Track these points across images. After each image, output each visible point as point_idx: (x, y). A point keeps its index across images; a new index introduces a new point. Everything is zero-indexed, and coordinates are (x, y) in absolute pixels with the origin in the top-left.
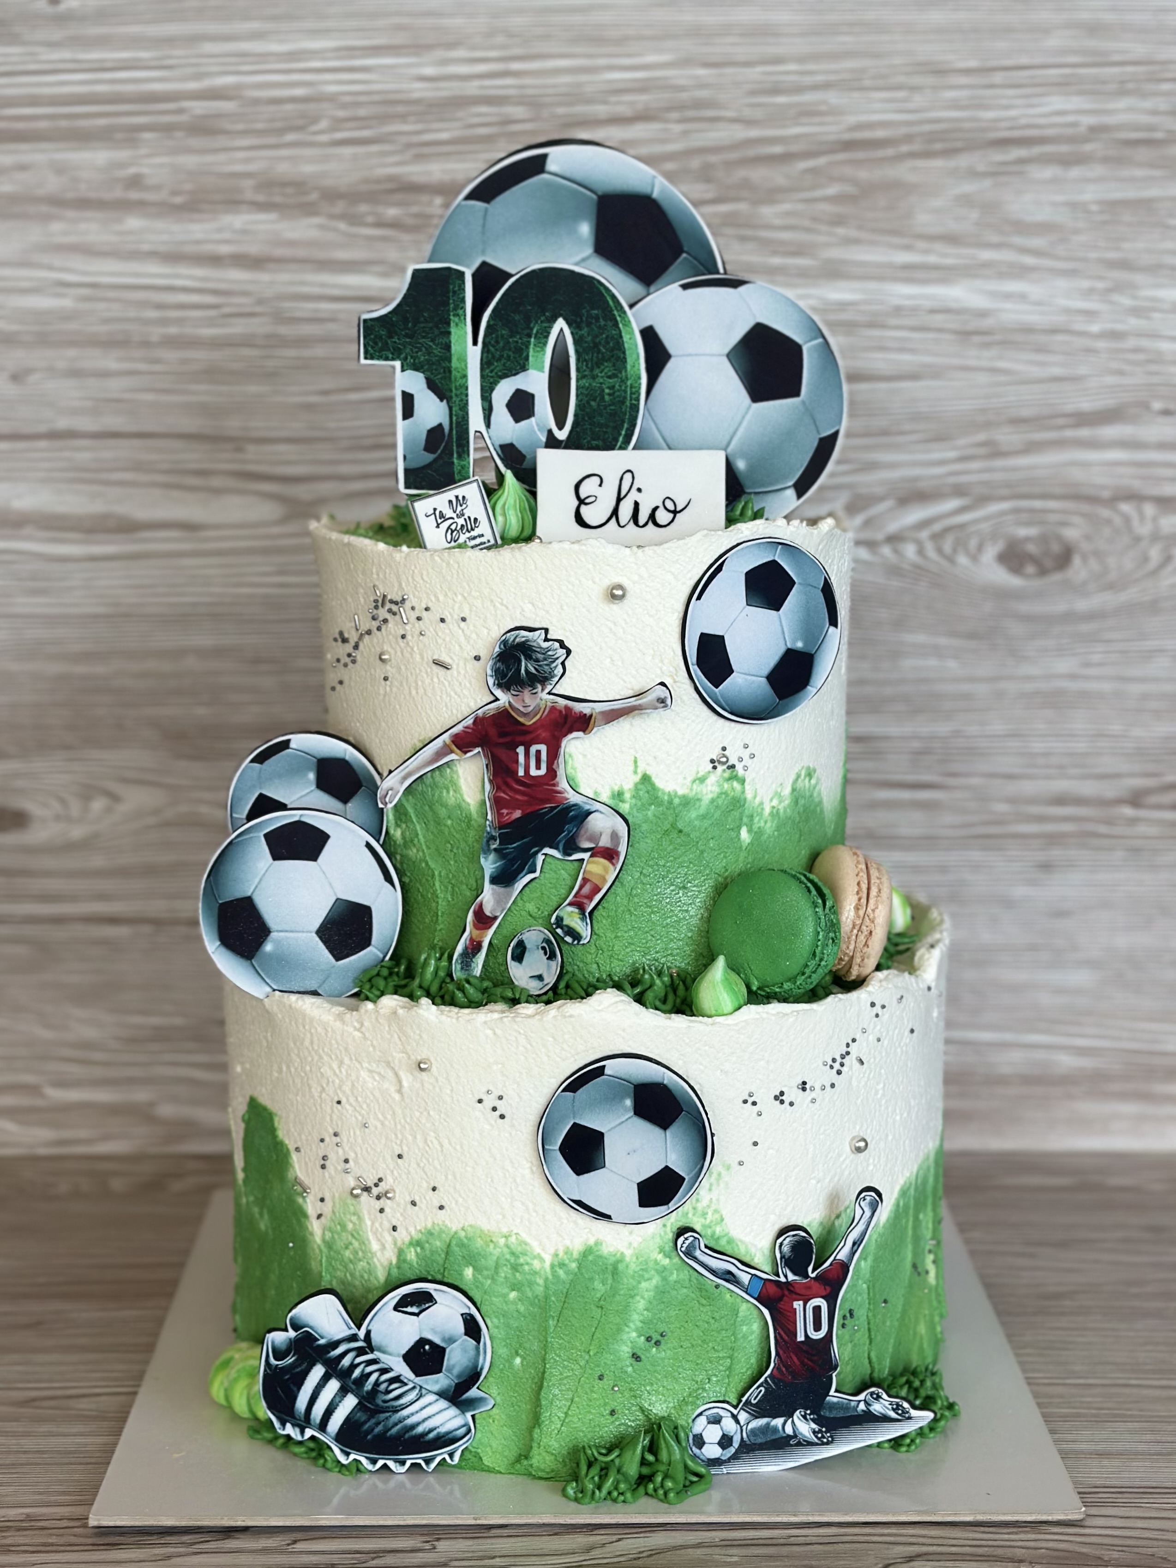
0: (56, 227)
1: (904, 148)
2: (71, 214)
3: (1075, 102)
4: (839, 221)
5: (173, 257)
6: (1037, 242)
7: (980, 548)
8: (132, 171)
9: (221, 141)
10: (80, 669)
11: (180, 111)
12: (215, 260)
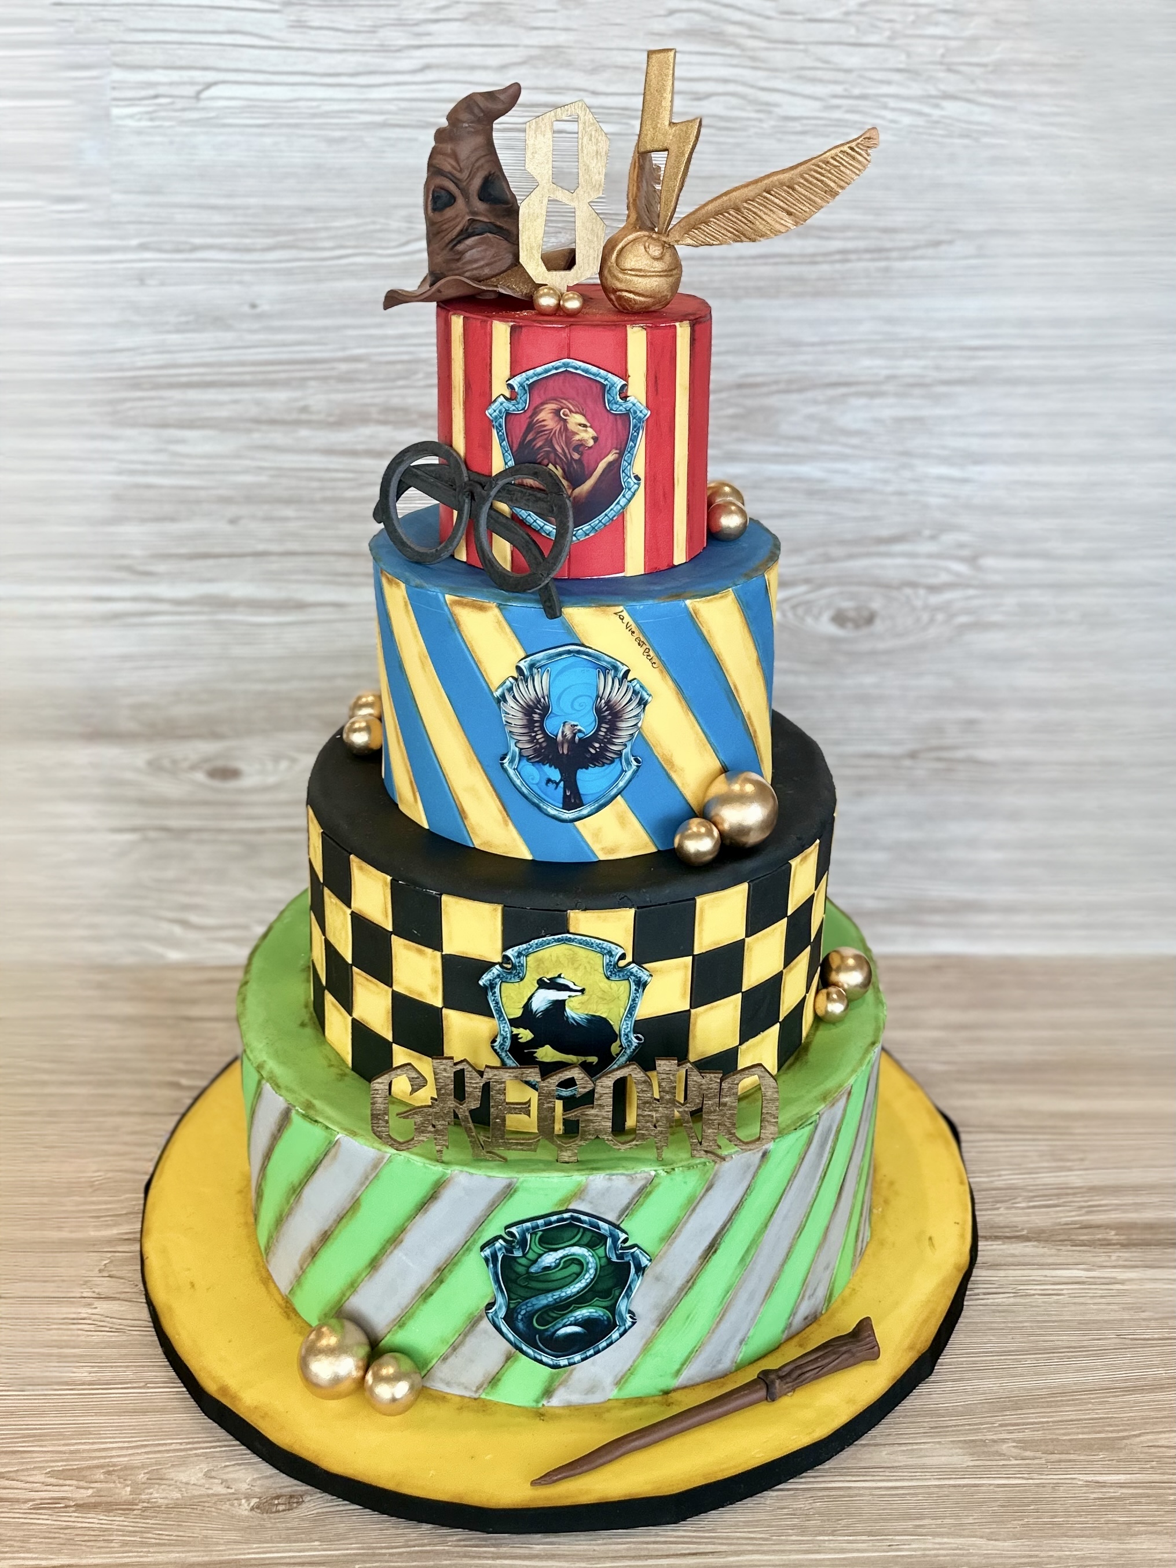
0: (256, 436)
1: (774, 388)
2: (264, 427)
3: (878, 362)
4: (734, 428)
5: (329, 452)
6: (855, 441)
7: (820, 614)
8: (302, 403)
9: (358, 385)
10: (272, 687)
11: (333, 369)
12: (354, 453)
